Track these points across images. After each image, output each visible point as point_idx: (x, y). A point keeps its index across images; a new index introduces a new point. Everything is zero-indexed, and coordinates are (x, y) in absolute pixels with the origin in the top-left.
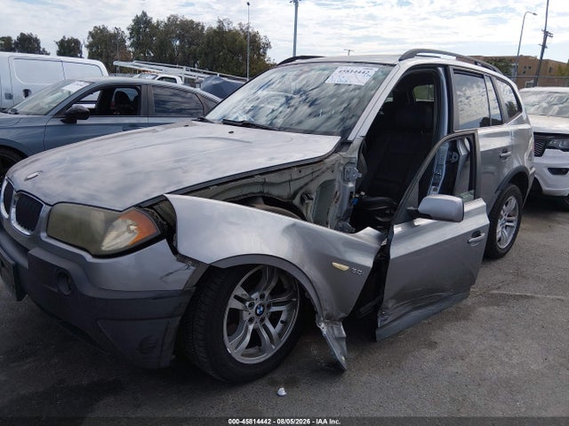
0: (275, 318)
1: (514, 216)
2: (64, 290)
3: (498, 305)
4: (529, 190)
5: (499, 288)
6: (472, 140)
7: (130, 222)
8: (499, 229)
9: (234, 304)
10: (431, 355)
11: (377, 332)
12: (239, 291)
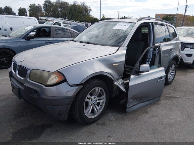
0: (98, 104)
1: (174, 71)
2: (36, 96)
3: (168, 100)
4: (179, 62)
5: (168, 94)
6: (159, 48)
7: (55, 75)
8: (169, 75)
9: (87, 100)
10: (147, 116)
11: (127, 110)
12: (88, 96)
